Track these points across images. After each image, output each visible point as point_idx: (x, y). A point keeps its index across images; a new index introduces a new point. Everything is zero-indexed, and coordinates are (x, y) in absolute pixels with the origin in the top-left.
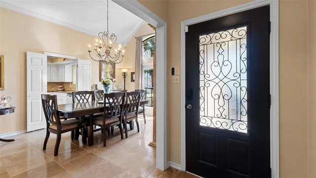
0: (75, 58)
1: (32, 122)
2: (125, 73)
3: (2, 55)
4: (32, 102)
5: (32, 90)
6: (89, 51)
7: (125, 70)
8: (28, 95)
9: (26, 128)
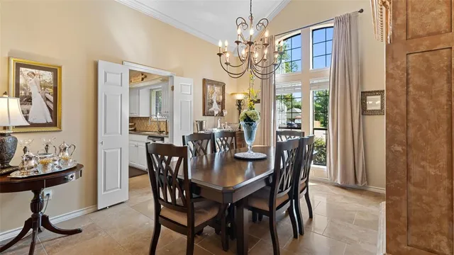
0: (168, 74)
1: (105, 190)
2: (239, 101)
3: (59, 65)
4: (105, 153)
5: (105, 132)
6: (220, 55)
7: (240, 97)
8: (100, 140)
9: (95, 202)
